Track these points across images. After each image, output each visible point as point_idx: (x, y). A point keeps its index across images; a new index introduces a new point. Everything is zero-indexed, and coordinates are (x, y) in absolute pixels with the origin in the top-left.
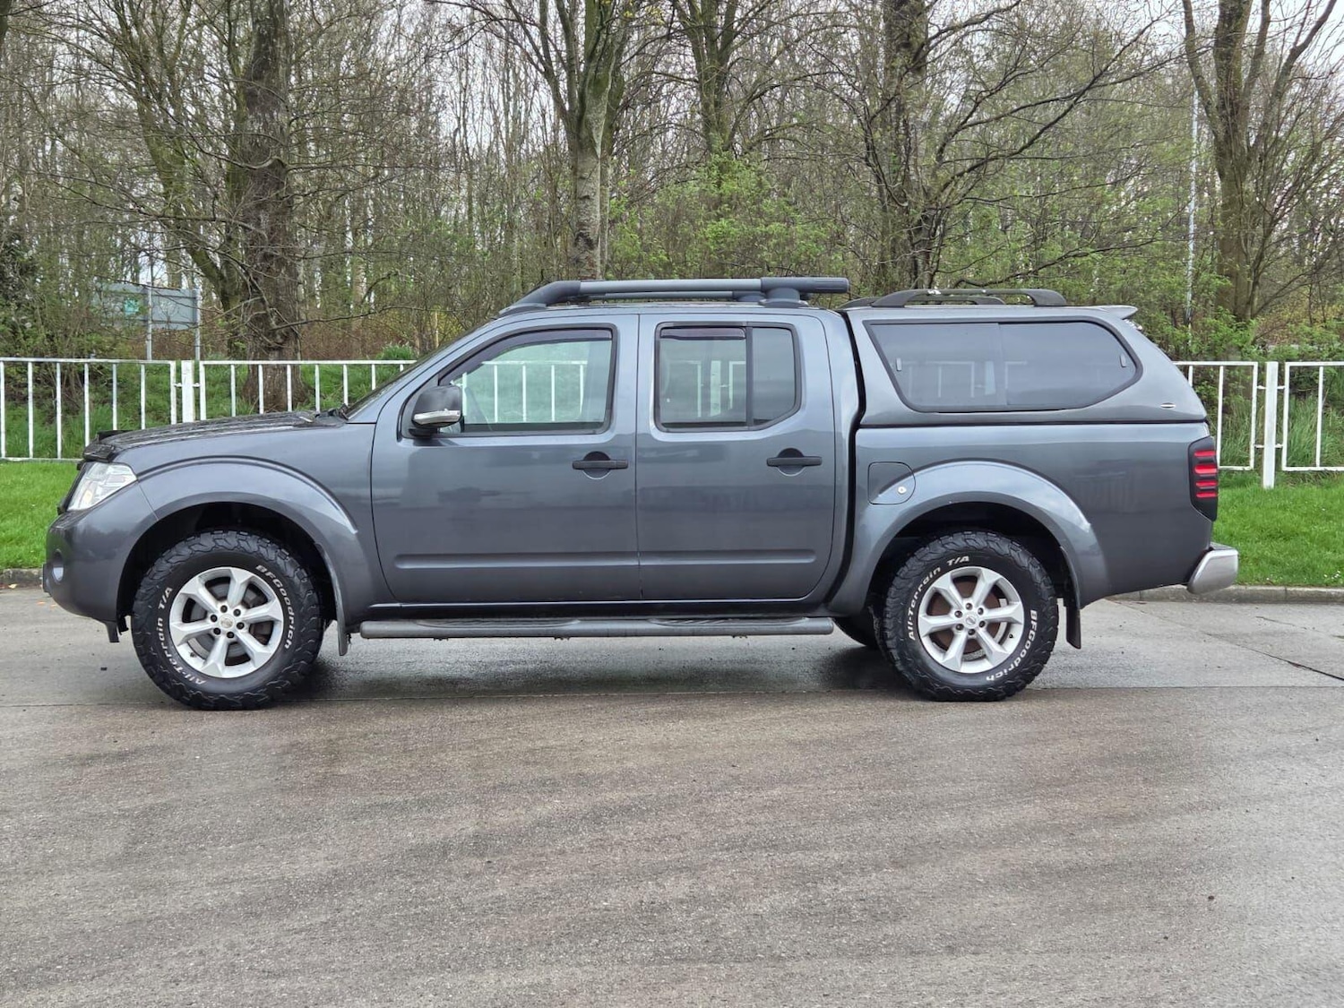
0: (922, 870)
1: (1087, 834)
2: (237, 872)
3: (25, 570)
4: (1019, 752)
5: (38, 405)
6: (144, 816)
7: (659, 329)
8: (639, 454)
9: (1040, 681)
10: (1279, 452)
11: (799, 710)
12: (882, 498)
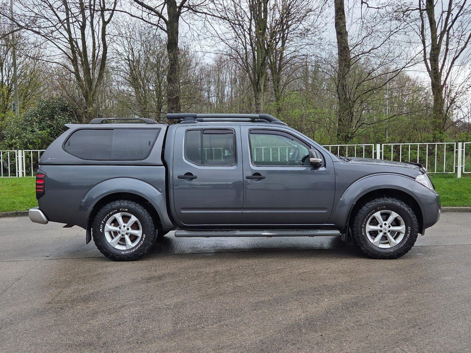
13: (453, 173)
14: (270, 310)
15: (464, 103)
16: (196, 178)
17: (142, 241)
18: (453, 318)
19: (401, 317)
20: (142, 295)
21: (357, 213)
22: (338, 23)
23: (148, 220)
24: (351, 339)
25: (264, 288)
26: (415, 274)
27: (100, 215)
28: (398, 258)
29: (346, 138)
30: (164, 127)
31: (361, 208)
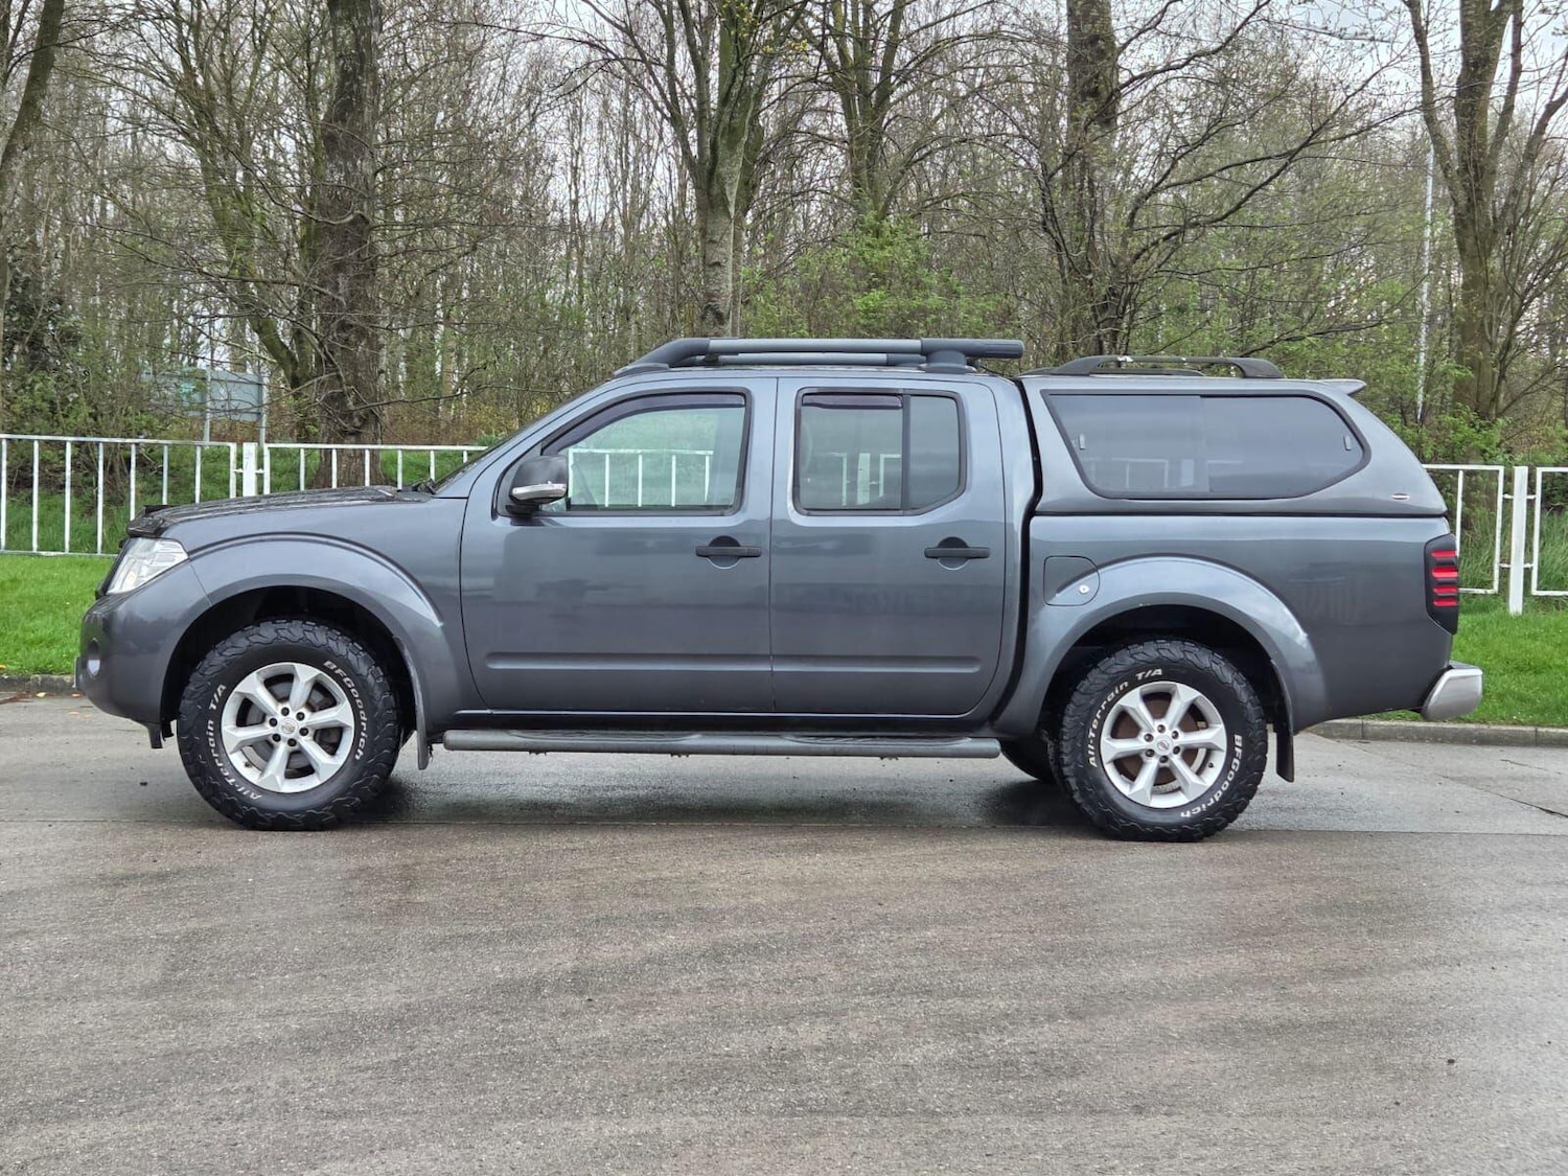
0: (1102, 1021)
1: (1303, 988)
2: (293, 1003)
3: (55, 677)
4: (1219, 897)
5: (76, 494)
6: (186, 941)
7: (801, 395)
8: (774, 543)
9: (1242, 821)
10: (1528, 573)
11: (957, 845)
12: (1060, 598)
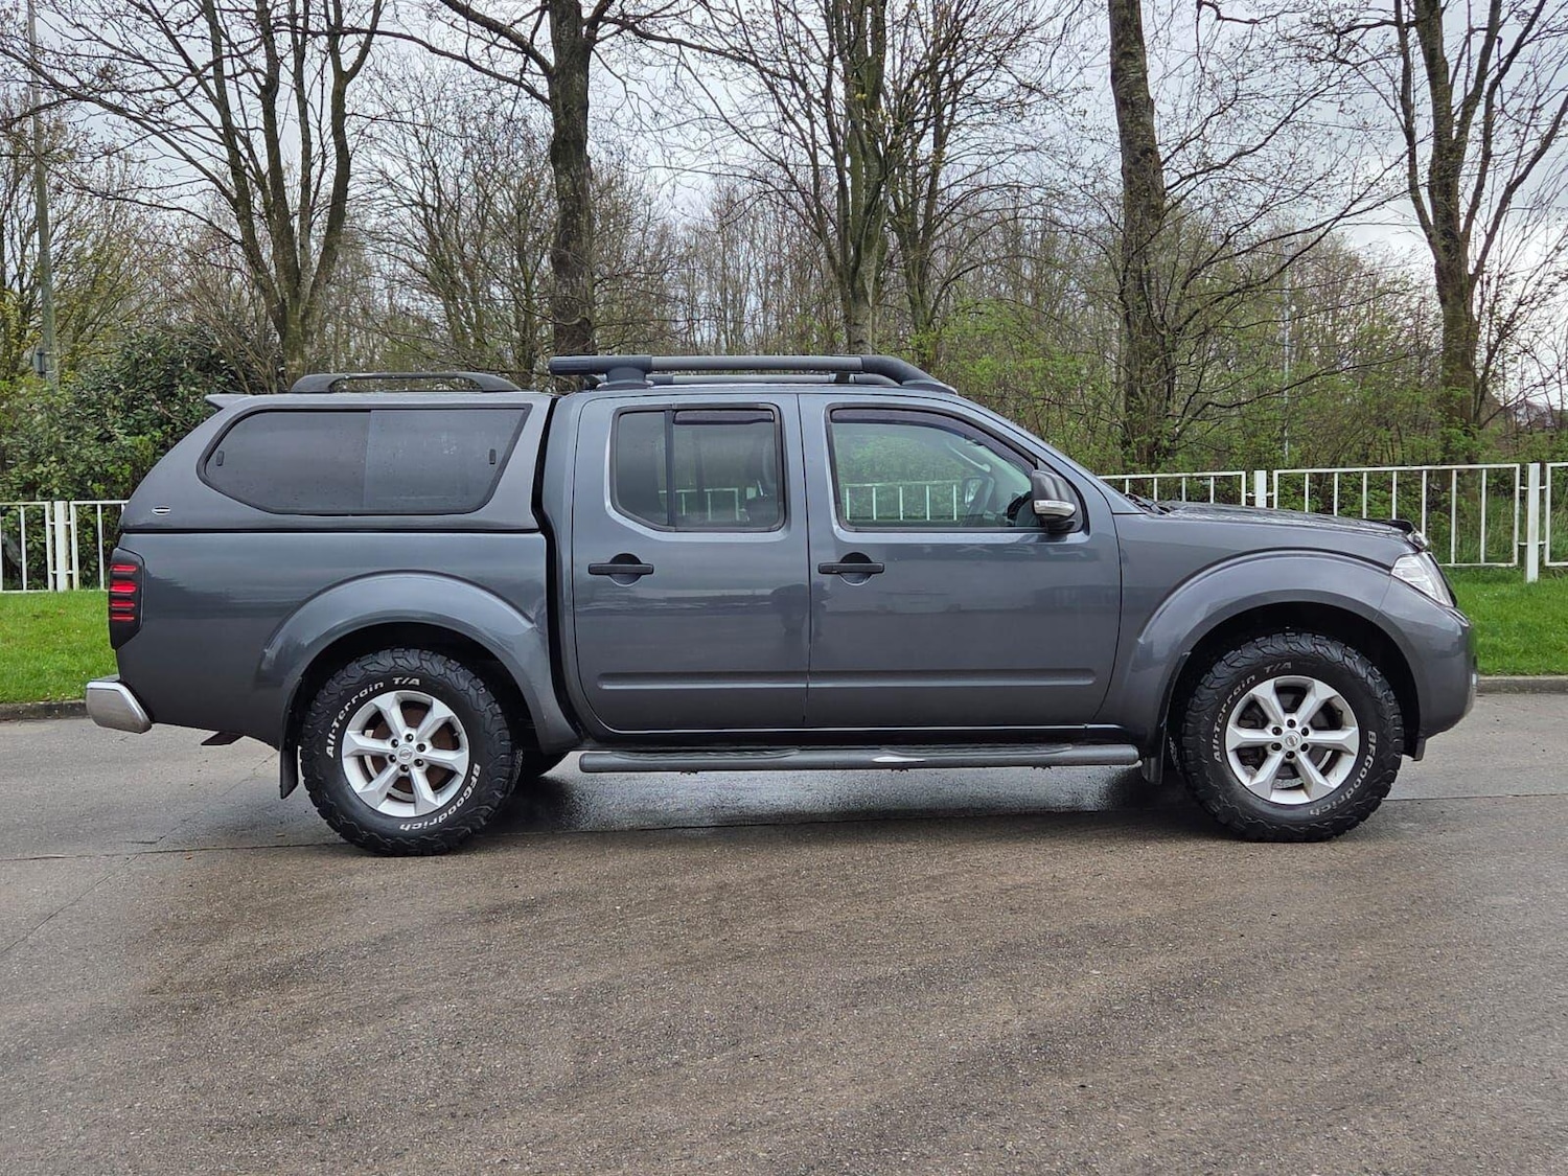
13: (1510, 565)
14: (905, 1007)
15: (1544, 335)
16: (649, 571)
17: (469, 789)
18: (1530, 1027)
19: (1353, 1026)
20: (469, 963)
21: (1195, 688)
22: (1123, 70)
23: (488, 715)
24: (1184, 1097)
25: (886, 936)
26: (1395, 887)
27: (326, 701)
28: (1334, 837)
29: (1150, 454)
30: (540, 402)
31: (1209, 671)
